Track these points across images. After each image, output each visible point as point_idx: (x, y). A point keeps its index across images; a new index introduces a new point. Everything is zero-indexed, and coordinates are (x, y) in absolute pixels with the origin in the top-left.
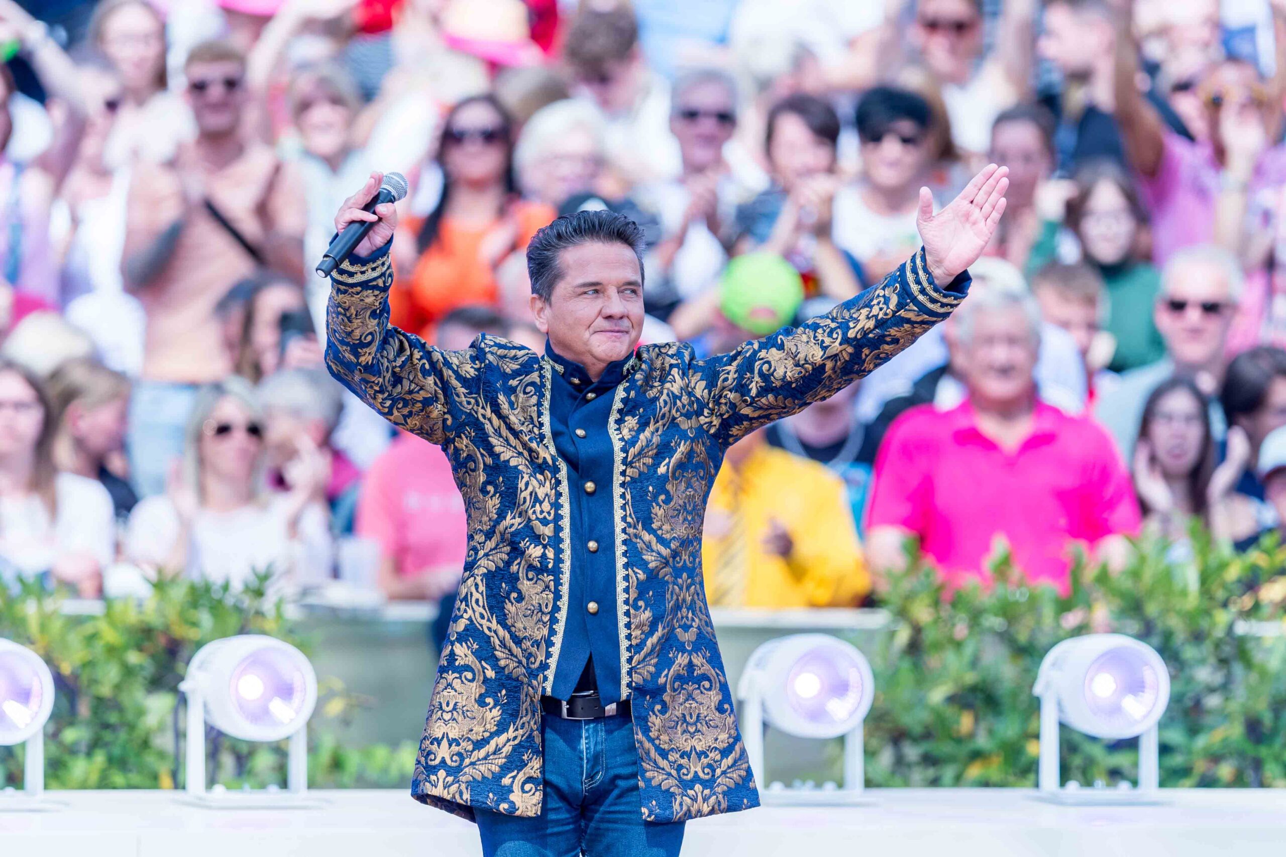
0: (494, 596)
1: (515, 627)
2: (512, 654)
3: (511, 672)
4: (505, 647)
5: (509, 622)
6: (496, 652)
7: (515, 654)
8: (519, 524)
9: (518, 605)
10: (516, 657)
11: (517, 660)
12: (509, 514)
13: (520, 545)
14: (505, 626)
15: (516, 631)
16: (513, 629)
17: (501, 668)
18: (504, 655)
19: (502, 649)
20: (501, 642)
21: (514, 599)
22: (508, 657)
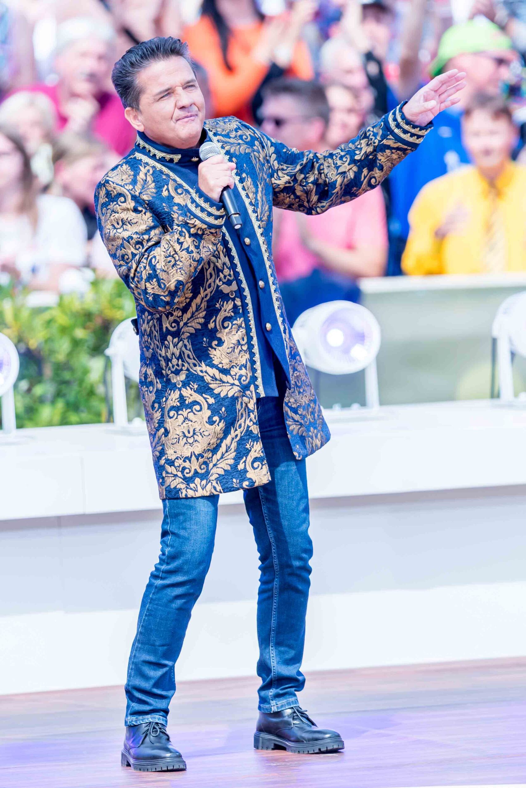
1: (222, 364)
2: (224, 382)
3: (227, 394)
4: (216, 379)
5: (216, 362)
6: (211, 386)
7: (226, 381)
8: (211, 292)
9: (220, 348)
10: (228, 382)
11: (230, 384)
12: (201, 288)
13: (216, 306)
14: (212, 366)
15: (223, 366)
16: (220, 366)
17: (216, 394)
18: (217, 385)
19: (214, 382)
20: (212, 377)
21: (215, 345)
22: (221, 385)
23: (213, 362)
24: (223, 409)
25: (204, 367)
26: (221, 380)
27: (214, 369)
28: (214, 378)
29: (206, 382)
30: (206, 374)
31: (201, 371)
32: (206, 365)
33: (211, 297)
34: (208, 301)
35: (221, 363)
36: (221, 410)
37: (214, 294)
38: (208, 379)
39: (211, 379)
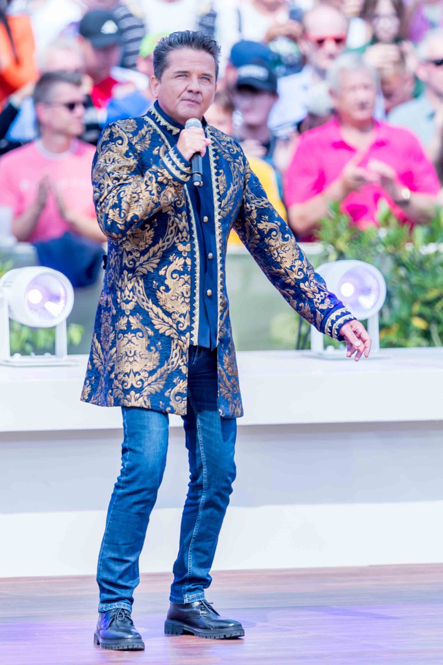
0: (149, 288)
1: (166, 306)
2: (165, 322)
3: (165, 332)
4: (159, 317)
5: (161, 303)
6: (153, 321)
7: (167, 322)
8: (168, 245)
9: (166, 294)
10: (168, 323)
11: (169, 325)
12: (161, 240)
13: (170, 258)
14: (158, 305)
15: (166, 309)
16: (164, 308)
17: (156, 330)
18: (158, 322)
19: (157, 319)
20: (156, 315)
21: (163, 290)
22: (162, 323)
23: (159, 303)
24: (159, 343)
25: (150, 304)
26: (163, 320)
27: (159, 309)
28: (157, 316)
29: (149, 317)
30: (151, 311)
31: (148, 307)
32: (153, 303)
33: (167, 249)
34: (164, 252)
35: (164, 306)
36: (157, 343)
37: (169, 248)
38: (151, 315)
39: (155, 316)
